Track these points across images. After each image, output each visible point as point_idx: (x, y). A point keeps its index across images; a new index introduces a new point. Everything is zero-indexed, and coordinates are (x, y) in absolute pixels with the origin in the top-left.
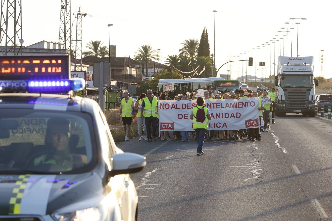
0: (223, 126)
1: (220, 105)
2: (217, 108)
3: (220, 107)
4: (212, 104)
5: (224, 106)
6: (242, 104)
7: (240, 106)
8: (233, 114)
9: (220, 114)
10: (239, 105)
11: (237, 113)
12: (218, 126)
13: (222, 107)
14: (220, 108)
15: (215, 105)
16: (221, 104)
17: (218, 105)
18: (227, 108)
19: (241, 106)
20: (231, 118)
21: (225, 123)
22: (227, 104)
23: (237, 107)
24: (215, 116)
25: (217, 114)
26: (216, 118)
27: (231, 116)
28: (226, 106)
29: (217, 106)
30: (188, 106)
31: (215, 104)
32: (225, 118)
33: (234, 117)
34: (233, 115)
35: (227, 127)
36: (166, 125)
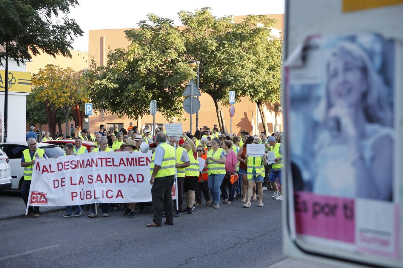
0: (118, 195)
1: (111, 160)
2: (107, 165)
3: (111, 164)
4: (99, 159)
5: (117, 162)
6: (145, 159)
7: (141, 163)
8: (131, 175)
9: (111, 175)
10: (139, 161)
11: (138, 175)
12: (109, 195)
13: (114, 165)
14: (111, 166)
15: (104, 161)
16: (113, 159)
17: (108, 160)
18: (122, 166)
19: (145, 163)
20: (128, 182)
21: (120, 191)
22: (122, 159)
23: (136, 165)
24: (103, 179)
25: (106, 176)
26: (106, 182)
27: (129, 180)
28: (120, 164)
29: (107, 162)
30: (65, 165)
31: (104, 159)
32: (120, 182)
33: (134, 182)
34: (131, 177)
35: (123, 198)
36: (38, 197)
